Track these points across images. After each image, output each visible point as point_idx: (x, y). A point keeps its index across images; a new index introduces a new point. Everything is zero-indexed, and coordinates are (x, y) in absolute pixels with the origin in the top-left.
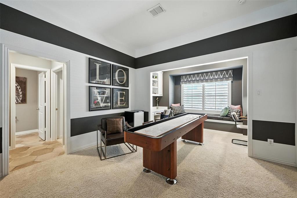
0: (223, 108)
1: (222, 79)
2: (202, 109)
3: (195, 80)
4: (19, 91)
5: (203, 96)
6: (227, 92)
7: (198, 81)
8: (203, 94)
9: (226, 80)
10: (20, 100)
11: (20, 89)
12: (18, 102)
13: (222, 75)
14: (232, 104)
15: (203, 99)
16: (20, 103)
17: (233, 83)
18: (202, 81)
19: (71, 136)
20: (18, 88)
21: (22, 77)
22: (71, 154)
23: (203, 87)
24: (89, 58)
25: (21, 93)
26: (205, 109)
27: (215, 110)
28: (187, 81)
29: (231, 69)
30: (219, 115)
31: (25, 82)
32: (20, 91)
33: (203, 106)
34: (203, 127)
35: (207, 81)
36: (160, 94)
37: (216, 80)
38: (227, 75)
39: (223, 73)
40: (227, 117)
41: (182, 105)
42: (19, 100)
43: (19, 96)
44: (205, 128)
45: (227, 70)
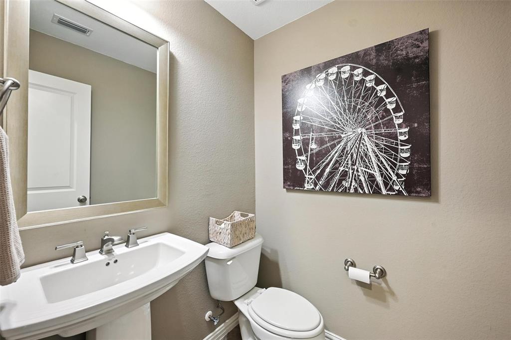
4: (398, 122)
10: (398, 175)
11: (396, 110)
12: (391, 189)
16: (399, 193)
20: (390, 107)
21: (409, 37)
25: (403, 134)
31: (427, 59)
32: (400, 126)
42: (394, 178)
43: (396, 150)
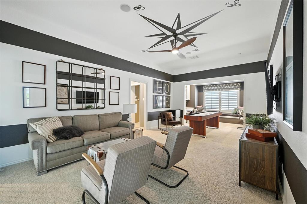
0: (234, 109)
1: (233, 89)
2: (219, 110)
3: (213, 89)
5: (220, 100)
6: (237, 98)
7: (216, 90)
8: (220, 99)
9: (236, 90)
13: (233, 86)
14: (240, 106)
15: (220, 102)
17: (241, 92)
18: (219, 90)
19: (148, 121)
22: (148, 130)
23: (220, 94)
24: (154, 80)
26: (221, 109)
27: (228, 110)
28: (208, 89)
29: (239, 82)
30: (231, 113)
33: (220, 107)
34: (219, 121)
35: (222, 89)
36: (188, 99)
37: (229, 89)
38: (237, 86)
39: (234, 85)
40: (236, 114)
41: (204, 106)
44: (220, 122)
45: (237, 83)
